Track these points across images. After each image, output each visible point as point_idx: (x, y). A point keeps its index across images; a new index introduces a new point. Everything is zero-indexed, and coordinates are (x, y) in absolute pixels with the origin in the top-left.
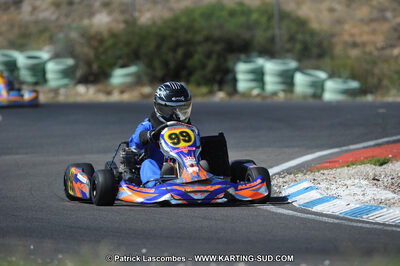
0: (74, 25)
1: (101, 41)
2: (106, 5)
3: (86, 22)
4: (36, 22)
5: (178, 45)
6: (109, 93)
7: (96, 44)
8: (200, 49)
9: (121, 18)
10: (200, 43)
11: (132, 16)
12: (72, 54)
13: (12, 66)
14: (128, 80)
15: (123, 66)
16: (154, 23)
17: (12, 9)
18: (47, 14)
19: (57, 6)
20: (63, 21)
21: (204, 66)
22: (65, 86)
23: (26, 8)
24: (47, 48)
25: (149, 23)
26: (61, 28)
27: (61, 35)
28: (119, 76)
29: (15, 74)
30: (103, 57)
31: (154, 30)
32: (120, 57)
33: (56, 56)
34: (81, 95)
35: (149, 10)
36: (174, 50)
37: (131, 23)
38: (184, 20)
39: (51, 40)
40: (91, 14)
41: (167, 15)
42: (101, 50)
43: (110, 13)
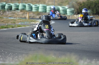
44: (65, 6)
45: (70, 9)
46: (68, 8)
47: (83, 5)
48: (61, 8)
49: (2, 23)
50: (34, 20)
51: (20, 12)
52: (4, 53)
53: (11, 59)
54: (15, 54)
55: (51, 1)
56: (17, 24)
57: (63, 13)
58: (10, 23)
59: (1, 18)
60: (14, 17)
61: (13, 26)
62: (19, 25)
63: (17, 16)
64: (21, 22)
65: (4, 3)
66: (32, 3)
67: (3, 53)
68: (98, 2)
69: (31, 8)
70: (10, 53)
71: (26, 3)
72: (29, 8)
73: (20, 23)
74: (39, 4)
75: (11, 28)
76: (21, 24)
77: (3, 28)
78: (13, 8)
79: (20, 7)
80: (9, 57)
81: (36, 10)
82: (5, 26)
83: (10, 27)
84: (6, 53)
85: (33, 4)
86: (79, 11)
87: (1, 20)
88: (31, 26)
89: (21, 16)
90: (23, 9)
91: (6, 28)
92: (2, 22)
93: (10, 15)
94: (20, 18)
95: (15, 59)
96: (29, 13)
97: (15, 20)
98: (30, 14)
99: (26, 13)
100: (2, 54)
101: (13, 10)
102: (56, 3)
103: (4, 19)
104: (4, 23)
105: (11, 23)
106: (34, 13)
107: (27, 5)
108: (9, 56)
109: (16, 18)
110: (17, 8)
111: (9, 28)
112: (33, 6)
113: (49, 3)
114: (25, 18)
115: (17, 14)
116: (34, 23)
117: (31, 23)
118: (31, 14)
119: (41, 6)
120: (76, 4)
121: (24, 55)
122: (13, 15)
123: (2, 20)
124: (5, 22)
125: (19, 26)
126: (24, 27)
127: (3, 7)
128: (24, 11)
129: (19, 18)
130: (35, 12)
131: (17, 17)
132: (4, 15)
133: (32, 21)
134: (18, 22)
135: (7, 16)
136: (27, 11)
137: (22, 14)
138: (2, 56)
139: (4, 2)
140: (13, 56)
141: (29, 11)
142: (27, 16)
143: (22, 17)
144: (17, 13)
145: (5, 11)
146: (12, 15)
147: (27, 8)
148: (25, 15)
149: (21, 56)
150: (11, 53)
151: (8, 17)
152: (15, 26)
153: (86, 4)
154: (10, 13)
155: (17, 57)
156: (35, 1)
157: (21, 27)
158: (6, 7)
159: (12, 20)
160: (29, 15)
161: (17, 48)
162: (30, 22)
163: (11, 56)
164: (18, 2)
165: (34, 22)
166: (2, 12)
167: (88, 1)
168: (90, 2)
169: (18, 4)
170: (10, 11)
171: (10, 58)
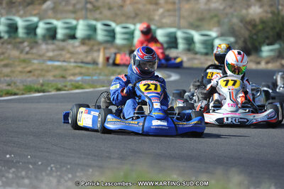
0: (235, 14)
1: (254, 26)
3: (244, 12)
4: (209, 10)
6: (259, 63)
7: (250, 28)
9: (269, 10)
11: (278, 9)
12: (233, 32)
13: (190, 41)
14: (272, 54)
15: (268, 45)
18: (216, 5)
20: (228, 10)
24: (215, 29)
26: (227, 14)
27: (226, 20)
28: (266, 51)
29: (193, 46)
30: (255, 37)
32: (267, 38)
33: (222, 35)
37: (276, 14)
39: (219, 24)
40: (249, 6)
42: (254, 32)
43: (261, 6)
44: (210, 30)
45: (223, 38)
46: (217, 37)
47: (260, 27)
48: (197, 37)
49: (29, 77)
50: (119, 70)
51: (79, 46)
52: (34, 164)
53: (54, 181)
54: (64, 169)
55: (170, 16)
56: (71, 81)
57: (203, 51)
58: (50, 77)
59: (24, 61)
60: (62, 59)
61: (60, 86)
62: (77, 85)
63: (70, 58)
64: (81, 74)
65: (35, 19)
66: (114, 21)
67: (31, 163)
69: (112, 34)
70: (52, 165)
71: (96, 20)
72: (105, 33)
73: (79, 78)
74: (135, 24)
75: (54, 93)
76: (82, 81)
77: (30, 90)
78: (61, 33)
79: (80, 33)
80: (48, 175)
81: (125, 39)
82: (36, 87)
83: (50, 90)
84: (40, 163)
85: (117, 24)
86: (249, 45)
87: (24, 68)
89: (82, 57)
90: (89, 38)
91: (39, 92)
92: (29, 74)
93: (50, 54)
94: (80, 65)
95: (66, 181)
96: (105, 49)
97: (66, 70)
98: (107, 51)
99: (96, 48)
100: (29, 167)
101: (59, 40)
102: (183, 23)
103: (35, 67)
104: (35, 78)
105: (54, 76)
106: (120, 49)
107: (99, 26)
108: (48, 172)
109: (70, 62)
110: (72, 33)
111: (49, 92)
112: (118, 29)
113: (164, 21)
114: (95, 63)
115: (72, 50)
120: (241, 25)
121: (91, 170)
122: (61, 55)
123: (29, 69)
124: (37, 73)
125: (77, 88)
126: (91, 90)
127: (31, 30)
128: (92, 42)
129: (75, 62)
130: (124, 46)
131: (72, 60)
132: (32, 54)
133: (114, 74)
134: (74, 75)
135: (41, 56)
136: (100, 43)
137: (86, 52)
138: (27, 173)
139: (35, 15)
140: (58, 173)
141: (107, 42)
142: (99, 56)
143: (85, 60)
144: (70, 47)
145: (36, 43)
146: (56, 53)
147: (101, 35)
148: (95, 54)
149: (82, 174)
150: (54, 163)
151: (45, 58)
152: (66, 86)
153: (271, 25)
154: (51, 47)
155: (70, 176)
156: (123, 15)
157: (82, 89)
158: (40, 31)
159: (57, 68)
160: (104, 54)
161: (70, 149)
162: (107, 75)
163: (54, 174)
164: (73, 16)
166: (28, 46)
167: (275, 18)
168: (280, 18)
169: (74, 22)
170: (50, 42)
171: (51, 178)
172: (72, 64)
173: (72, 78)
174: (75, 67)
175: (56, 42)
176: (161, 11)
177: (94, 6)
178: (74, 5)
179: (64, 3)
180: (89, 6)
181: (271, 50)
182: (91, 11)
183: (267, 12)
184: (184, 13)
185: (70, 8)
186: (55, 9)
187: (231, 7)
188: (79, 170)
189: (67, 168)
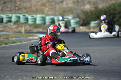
0: (79, 8)
1: (87, 13)
2: (89, 2)
4: (68, 8)
5: (111, 14)
6: (90, 29)
7: (85, 14)
8: (117, 16)
9: (93, 6)
10: (117, 14)
11: (97, 6)
12: (78, 17)
14: (96, 25)
15: (94, 21)
16: (103, 8)
17: (61, 4)
18: (71, 5)
19: (74, 3)
20: (76, 7)
21: (119, 21)
22: (77, 27)
23: (65, 3)
25: (102, 8)
26: (75, 9)
27: (75, 12)
28: (93, 24)
30: (88, 18)
31: (103, 10)
32: (93, 18)
33: (74, 18)
34: (81, 29)
35: (102, 4)
36: (110, 16)
37: (96, 8)
38: (112, 7)
39: (72, 13)
40: (84, 5)
41: (107, 5)
42: (87, 16)
43: (90, 5)
44: (69, 16)
46: (72, 19)
47: (90, 14)
50: (31, 34)
51: (13, 25)
54: (13, 77)
56: (11, 40)
58: (2, 39)
60: (6, 31)
61: (6, 42)
62: (14, 41)
64: (15, 37)
66: (28, 14)
68: (108, 10)
70: (8, 76)
71: (20, 14)
72: (24, 19)
73: (14, 39)
74: (36, 15)
75: (4, 45)
76: (16, 40)
78: (5, 20)
79: (14, 19)
81: (33, 21)
84: (2, 75)
88: (29, 42)
89: (15, 30)
93: (1, 29)
94: (15, 33)
96: (24, 26)
97: (8, 35)
99: (20, 25)
102: (57, 13)
105: (4, 38)
106: (30, 25)
107: (21, 16)
108: (6, 79)
109: (9, 32)
110: (10, 20)
111: (2, 45)
112: (29, 17)
113: (49, 13)
114: (20, 32)
116: (31, 38)
117: (29, 38)
118: (28, 28)
119: (38, 17)
120: (82, 13)
121: (24, 77)
122: (6, 29)
125: (14, 43)
126: (20, 43)
128: (18, 23)
129: (12, 32)
131: (11, 31)
133: (29, 36)
134: (12, 37)
136: (22, 24)
137: (17, 27)
141: (25, 23)
142: (22, 29)
143: (16, 31)
144: (9, 26)
147: (22, 20)
148: (20, 29)
149: (21, 79)
150: (8, 75)
152: (9, 42)
153: (94, 12)
154: (1, 26)
156: (31, 11)
157: (16, 43)
159: (4, 35)
160: (25, 28)
161: (14, 69)
162: (26, 37)
164: (10, 12)
165: (31, 36)
168: (98, 10)
169: (10, 15)
170: (1, 24)
172: (11, 33)
173: (11, 39)
174: (12, 34)
175: (3, 24)
176: (47, 9)
177: (19, 8)
178: (10, 8)
179: (6, 7)
180: (17, 8)
181: (95, 23)
182: (17, 10)
183: (92, 7)
184: (57, 9)
185: (8, 9)
186: (2, 10)
187: (77, 6)
188: (19, 78)
189: (14, 77)
